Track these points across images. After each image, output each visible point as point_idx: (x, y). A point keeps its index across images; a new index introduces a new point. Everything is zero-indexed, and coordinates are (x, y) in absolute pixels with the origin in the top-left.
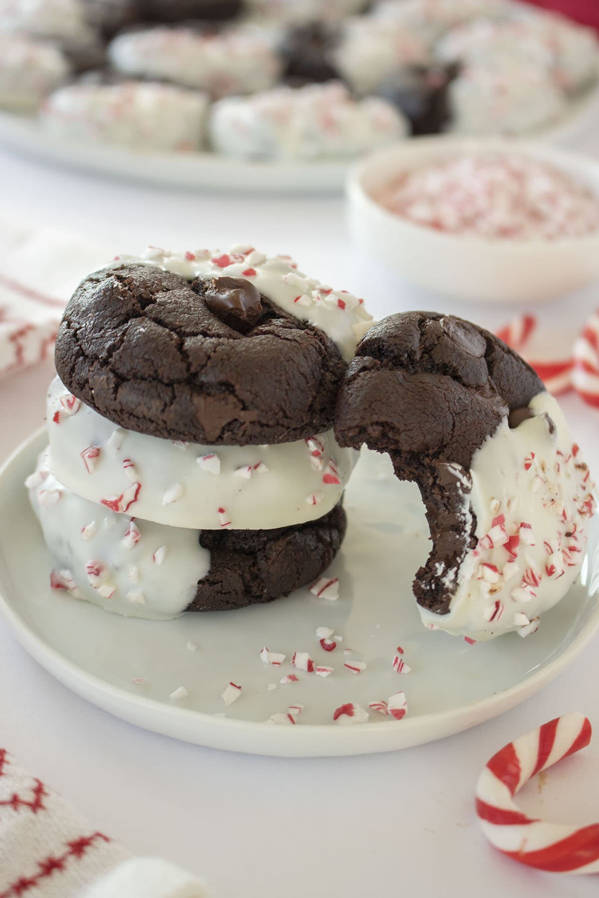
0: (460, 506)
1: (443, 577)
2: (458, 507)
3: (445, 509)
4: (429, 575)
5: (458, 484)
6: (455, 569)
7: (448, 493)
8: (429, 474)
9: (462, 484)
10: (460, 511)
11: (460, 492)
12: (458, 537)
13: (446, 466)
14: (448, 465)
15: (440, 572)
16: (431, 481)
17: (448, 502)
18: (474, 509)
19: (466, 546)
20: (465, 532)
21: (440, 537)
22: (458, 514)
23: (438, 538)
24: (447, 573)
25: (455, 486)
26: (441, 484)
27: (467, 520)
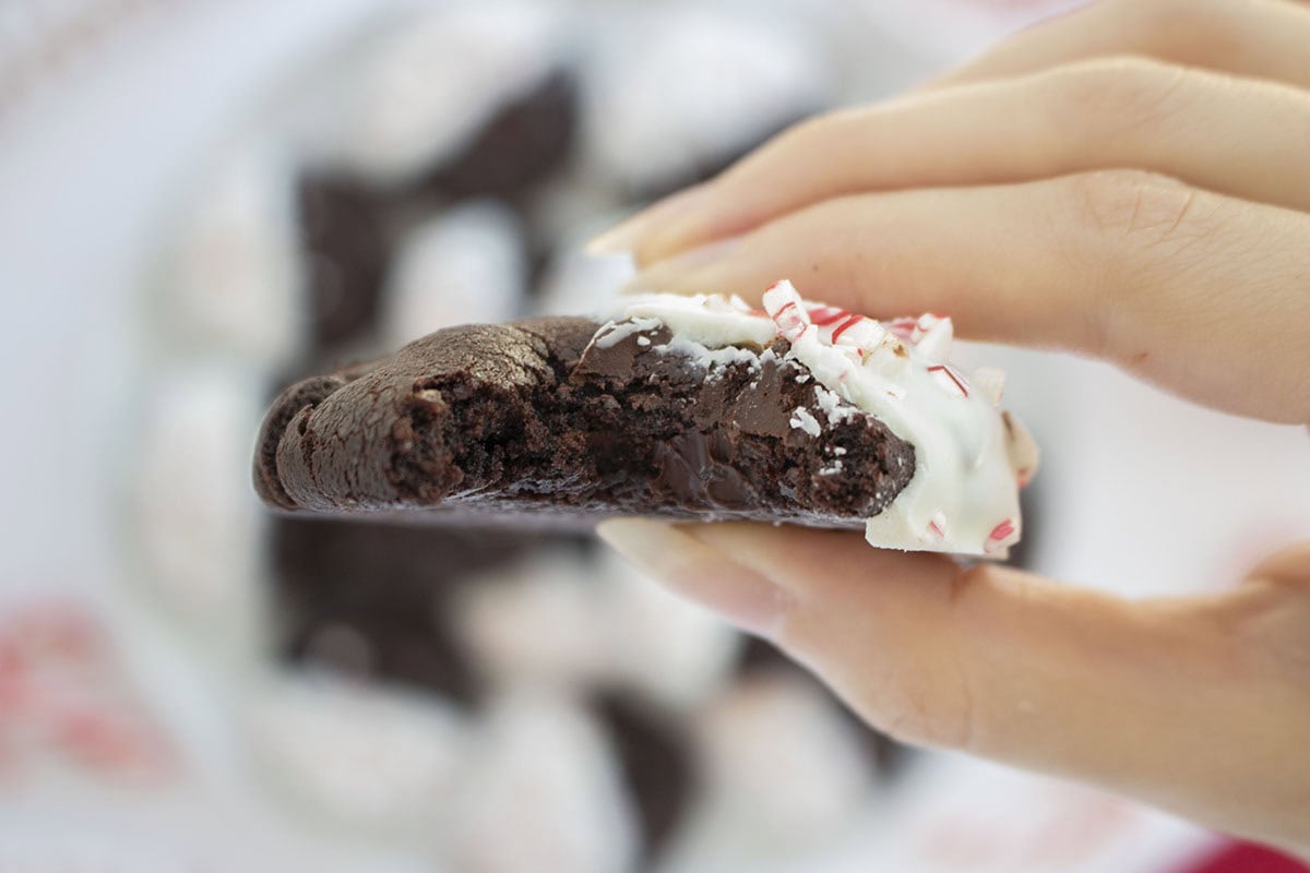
0: (693, 364)
1: (826, 418)
2: (692, 370)
3: (684, 400)
4: (812, 458)
5: (643, 341)
6: (818, 389)
7: (653, 375)
8: (595, 401)
9: (645, 333)
10: (703, 369)
11: (662, 348)
12: (753, 385)
13: (593, 348)
14: (592, 341)
15: (813, 428)
16: (612, 402)
17: (671, 385)
18: (711, 341)
19: (779, 361)
20: (749, 364)
21: (738, 422)
22: (708, 378)
23: (738, 426)
24: (822, 410)
25: (644, 352)
26: (627, 380)
27: (728, 362)
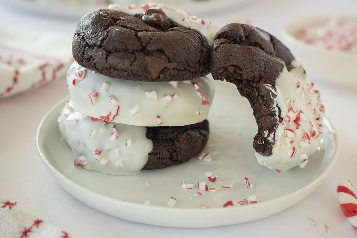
1: (269, 137)
2: (271, 105)
3: (264, 106)
4: (261, 138)
5: (271, 93)
6: (274, 133)
7: (266, 99)
8: (256, 91)
9: (272, 93)
10: (272, 107)
11: (272, 97)
12: (272, 118)
13: (264, 85)
14: (265, 85)
15: (266, 135)
16: (257, 94)
17: (266, 103)
18: (279, 105)
19: (277, 122)
20: (276, 115)
21: (264, 120)
22: (271, 108)
23: (263, 120)
24: (270, 135)
25: (269, 94)
26: (262, 94)
27: (276, 110)
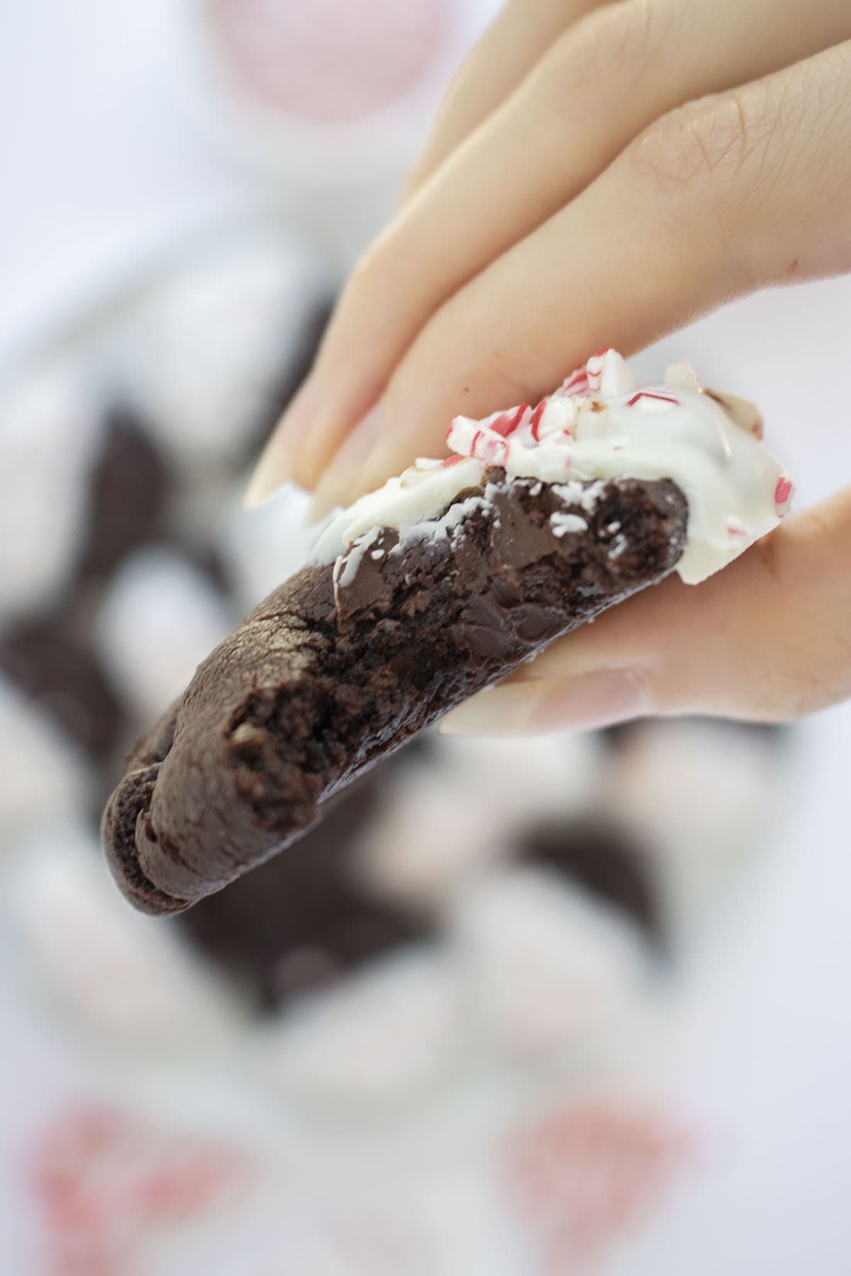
0: (432, 543)
1: (581, 508)
2: (435, 549)
3: (447, 579)
4: (594, 550)
5: (377, 554)
6: (556, 489)
7: (407, 577)
8: (375, 633)
9: (374, 547)
10: (444, 541)
11: (397, 549)
12: (497, 524)
13: (340, 590)
14: (336, 586)
15: (577, 524)
16: (389, 625)
17: (428, 573)
19: (505, 489)
20: (479, 509)
21: (508, 564)
22: (453, 545)
23: (510, 567)
24: (572, 505)
25: (384, 562)
26: (388, 596)
27: (459, 520)
